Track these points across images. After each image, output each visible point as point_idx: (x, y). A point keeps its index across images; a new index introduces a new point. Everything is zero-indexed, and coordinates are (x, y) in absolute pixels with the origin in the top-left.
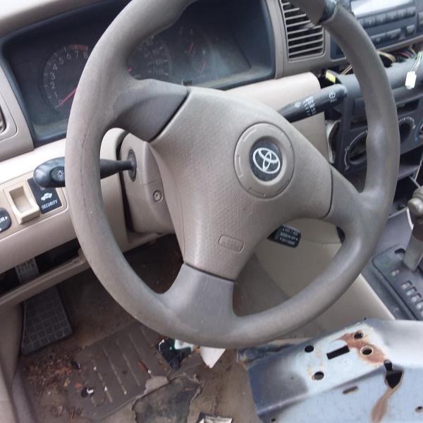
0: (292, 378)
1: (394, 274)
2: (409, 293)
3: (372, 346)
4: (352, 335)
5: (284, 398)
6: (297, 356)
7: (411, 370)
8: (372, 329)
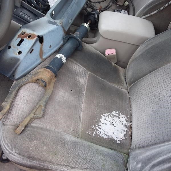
0: (11, 59)
1: (15, 11)
2: (23, 16)
3: (30, 34)
4: (20, 34)
5: (14, 66)
6: (7, 52)
7: (44, 35)
8: (26, 29)
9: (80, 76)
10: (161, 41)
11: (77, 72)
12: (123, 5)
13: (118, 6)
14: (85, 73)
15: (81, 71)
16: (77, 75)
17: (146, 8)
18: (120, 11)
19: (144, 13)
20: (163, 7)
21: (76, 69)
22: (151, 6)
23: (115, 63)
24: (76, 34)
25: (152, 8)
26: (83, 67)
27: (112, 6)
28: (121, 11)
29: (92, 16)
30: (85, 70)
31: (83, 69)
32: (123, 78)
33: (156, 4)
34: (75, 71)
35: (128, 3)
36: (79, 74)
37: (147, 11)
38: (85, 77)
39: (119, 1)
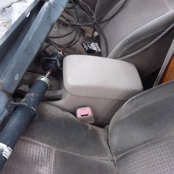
9: (40, 163)
10: (156, 101)
11: (34, 157)
12: (92, 36)
13: (86, 37)
14: (49, 155)
15: (42, 153)
16: (35, 163)
17: (124, 46)
18: (89, 44)
19: (122, 52)
20: (147, 46)
21: (33, 152)
22: (131, 44)
23: (92, 124)
24: (29, 97)
25: (133, 46)
26: (44, 145)
27: (79, 40)
28: (91, 44)
29: (53, 63)
30: (48, 148)
31: (45, 147)
32: (105, 144)
33: (138, 41)
34: (31, 157)
35: (98, 34)
36: (39, 161)
37: (126, 50)
38: (49, 160)
39: (86, 32)
